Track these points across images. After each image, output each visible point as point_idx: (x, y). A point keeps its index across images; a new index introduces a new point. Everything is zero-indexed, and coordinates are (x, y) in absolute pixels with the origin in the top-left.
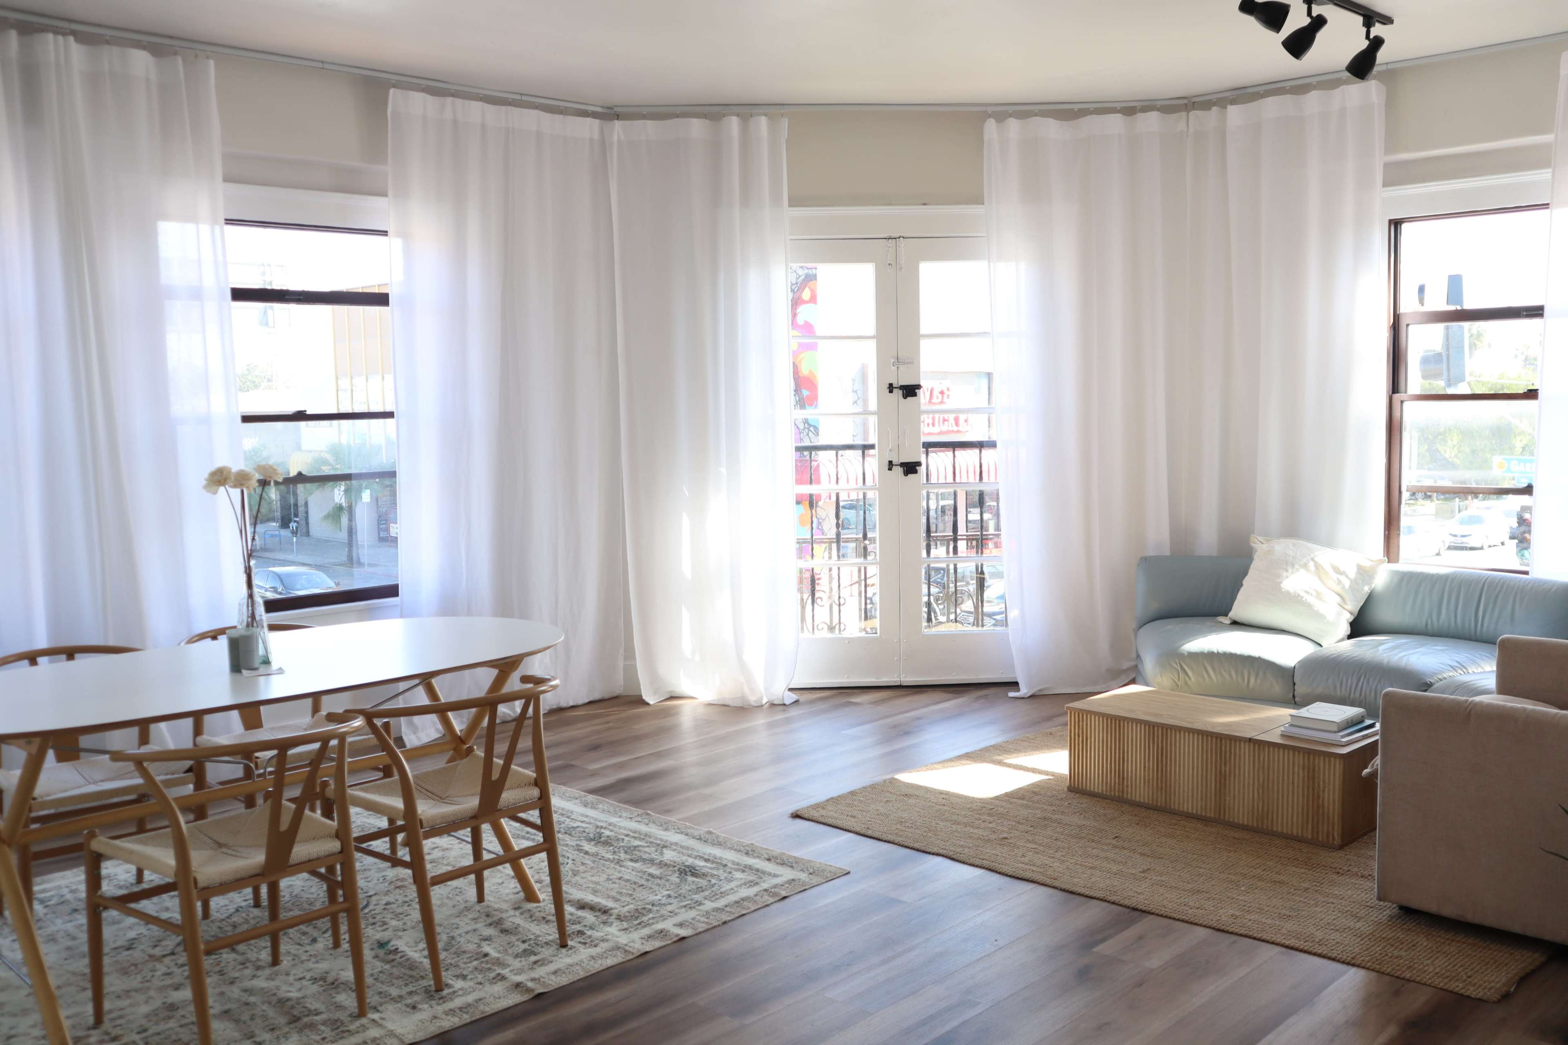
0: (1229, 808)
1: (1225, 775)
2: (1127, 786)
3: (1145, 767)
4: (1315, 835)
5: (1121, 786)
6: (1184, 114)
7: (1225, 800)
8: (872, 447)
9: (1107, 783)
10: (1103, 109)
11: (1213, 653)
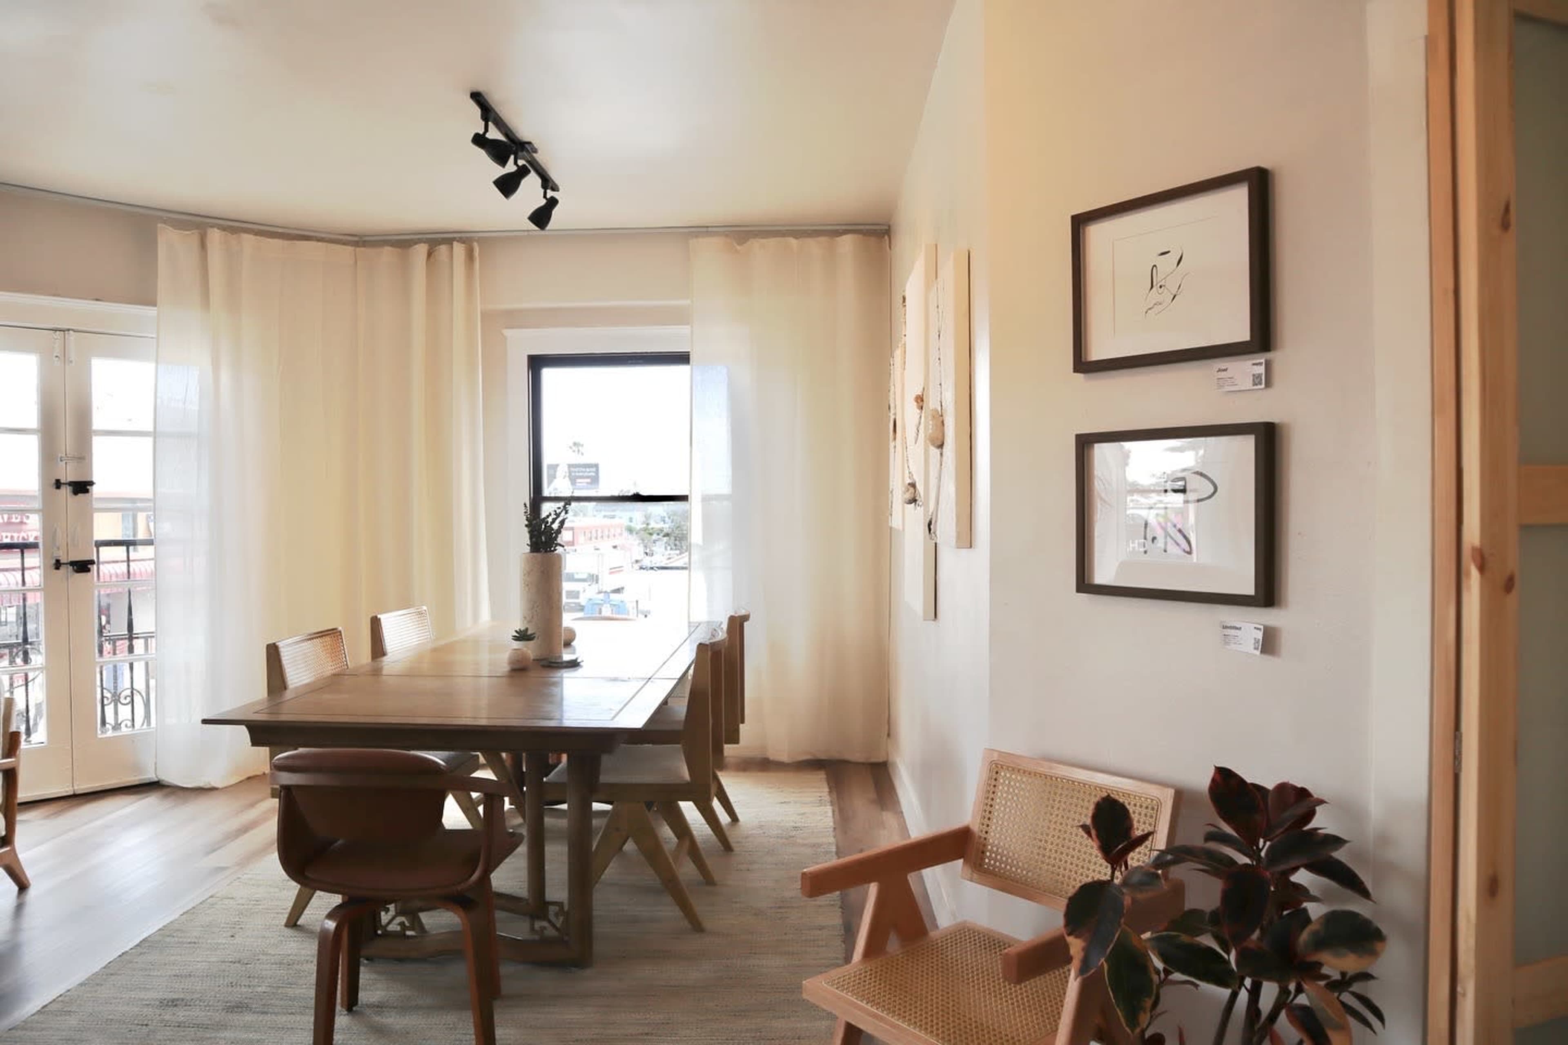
8: (34, 546)
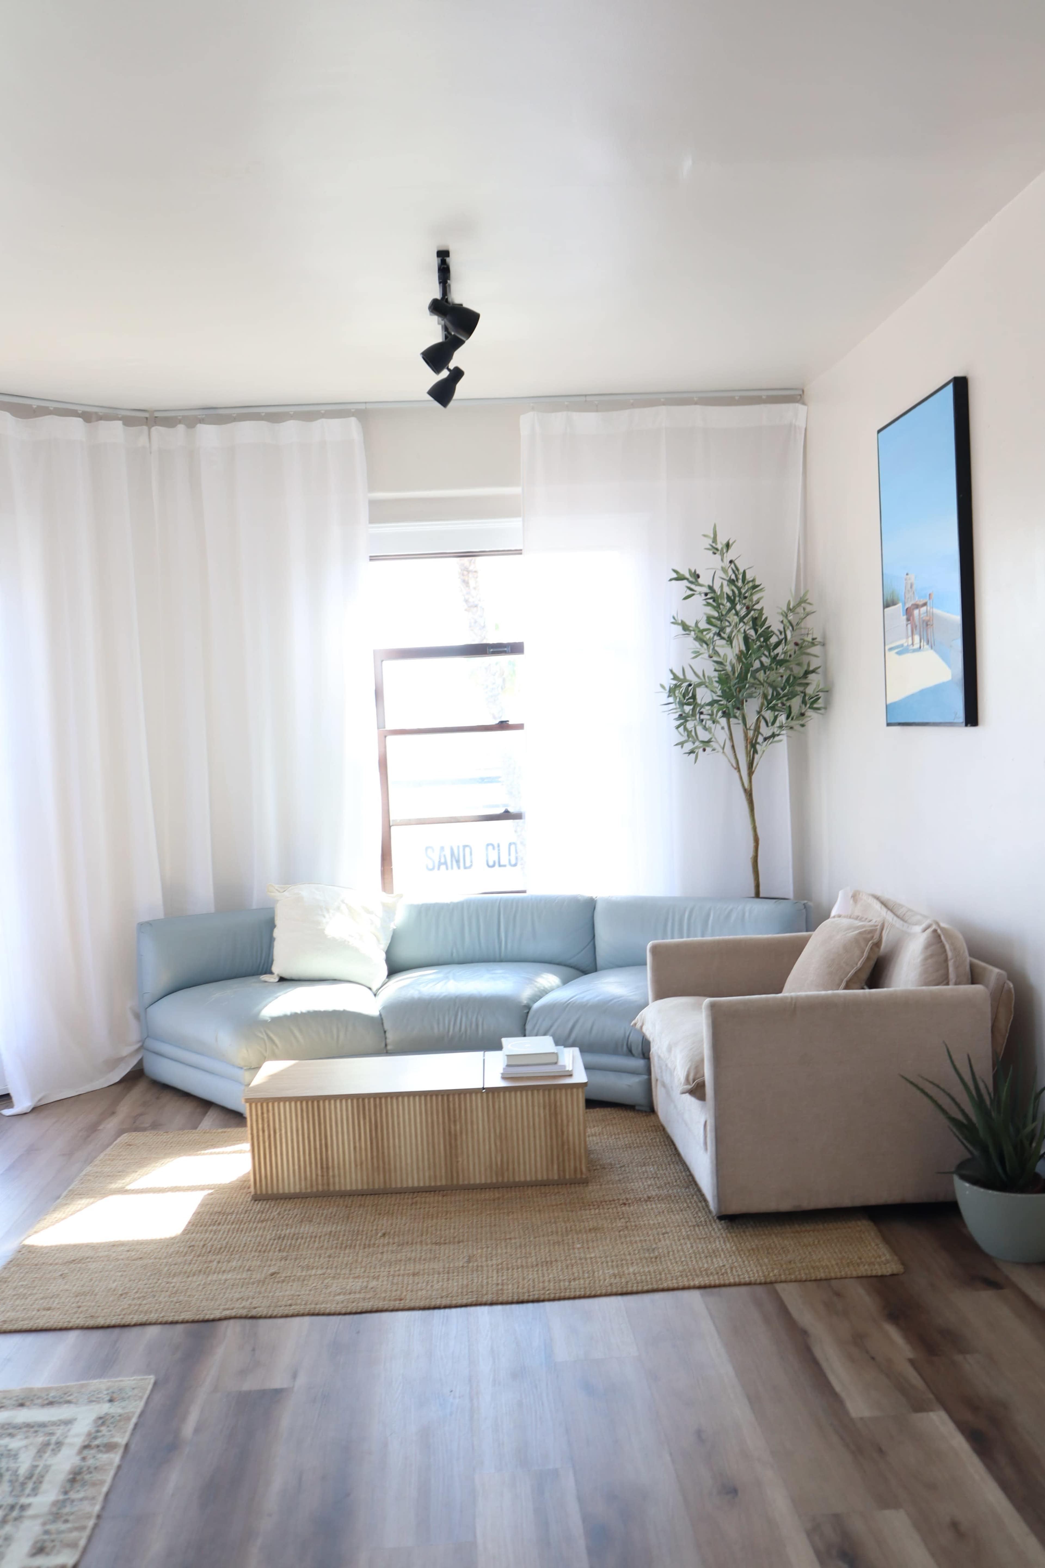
0: (463, 1171)
1: (456, 1135)
2: (334, 1176)
3: (355, 1148)
4: (562, 1173)
5: (325, 1178)
6: (145, 428)
7: (457, 1162)
9: (306, 1179)
10: (65, 410)
11: (296, 1014)
